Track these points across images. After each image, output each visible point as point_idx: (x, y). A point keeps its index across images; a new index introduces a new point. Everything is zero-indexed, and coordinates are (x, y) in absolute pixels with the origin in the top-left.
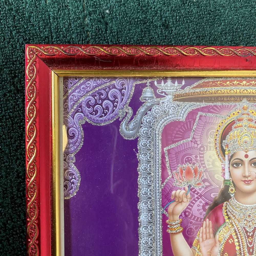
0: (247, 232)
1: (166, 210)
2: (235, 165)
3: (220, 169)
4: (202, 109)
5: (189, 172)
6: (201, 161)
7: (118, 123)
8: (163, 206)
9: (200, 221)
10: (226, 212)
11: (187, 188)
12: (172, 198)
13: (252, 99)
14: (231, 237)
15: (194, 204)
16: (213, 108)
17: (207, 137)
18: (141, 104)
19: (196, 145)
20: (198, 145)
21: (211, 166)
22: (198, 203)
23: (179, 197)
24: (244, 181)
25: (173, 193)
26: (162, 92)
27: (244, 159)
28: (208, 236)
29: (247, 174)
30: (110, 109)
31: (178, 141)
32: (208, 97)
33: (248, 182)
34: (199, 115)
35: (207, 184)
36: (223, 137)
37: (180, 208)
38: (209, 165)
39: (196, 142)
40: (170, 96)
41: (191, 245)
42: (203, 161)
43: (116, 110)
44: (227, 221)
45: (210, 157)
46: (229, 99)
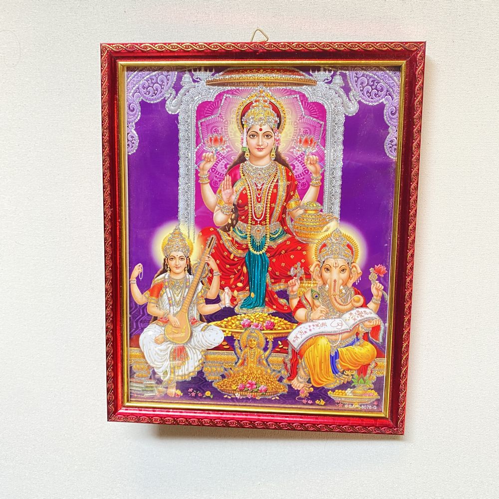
0: (257, 186)
1: (199, 166)
2: (251, 136)
3: (240, 139)
4: (228, 92)
5: (216, 140)
6: (225, 132)
7: (164, 102)
8: (196, 163)
9: (223, 176)
10: (242, 171)
11: (214, 152)
12: (203, 158)
13: (267, 84)
14: (245, 189)
15: (219, 163)
16: (235, 91)
17: (231, 114)
18: (181, 87)
19: (222, 120)
20: (223, 119)
21: (233, 136)
22: (221, 162)
23: (208, 158)
24: (258, 149)
25: (204, 154)
26: (197, 78)
27: (259, 132)
28: (228, 187)
29: (260, 144)
30: (159, 90)
31: (207, 116)
32: (232, 83)
33: (260, 150)
34: (224, 97)
35: (229, 149)
36: (243, 115)
37: (209, 166)
38: (231, 135)
39: (221, 117)
40: (203, 81)
41: (215, 192)
42: (227, 132)
43: (163, 91)
44: (243, 177)
45: (232, 129)
46: (248, 84)
